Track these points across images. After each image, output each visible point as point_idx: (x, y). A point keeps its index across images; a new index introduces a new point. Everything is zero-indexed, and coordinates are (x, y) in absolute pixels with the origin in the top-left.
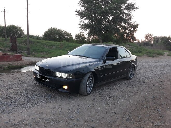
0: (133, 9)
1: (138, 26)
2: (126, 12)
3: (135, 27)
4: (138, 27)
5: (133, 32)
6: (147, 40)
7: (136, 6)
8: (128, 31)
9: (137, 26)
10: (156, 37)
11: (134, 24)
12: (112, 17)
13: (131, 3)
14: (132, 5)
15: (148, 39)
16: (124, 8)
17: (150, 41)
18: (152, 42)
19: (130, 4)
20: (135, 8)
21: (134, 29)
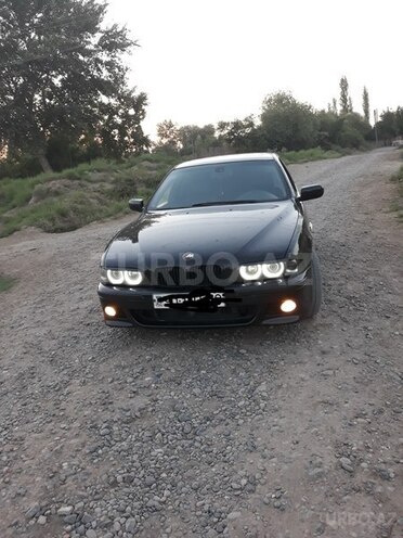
0: (123, 46)
1: (145, 98)
2: (104, 57)
3: (139, 103)
4: (147, 101)
5: (137, 119)
6: (165, 141)
7: (130, 37)
8: (121, 117)
9: (142, 99)
10: (187, 128)
11: (133, 95)
12: (60, 77)
13: (115, 26)
14: (118, 34)
15: (167, 136)
16: (96, 46)
17: (173, 143)
18: (180, 145)
19: (111, 31)
20: (129, 45)
21: (136, 111)
